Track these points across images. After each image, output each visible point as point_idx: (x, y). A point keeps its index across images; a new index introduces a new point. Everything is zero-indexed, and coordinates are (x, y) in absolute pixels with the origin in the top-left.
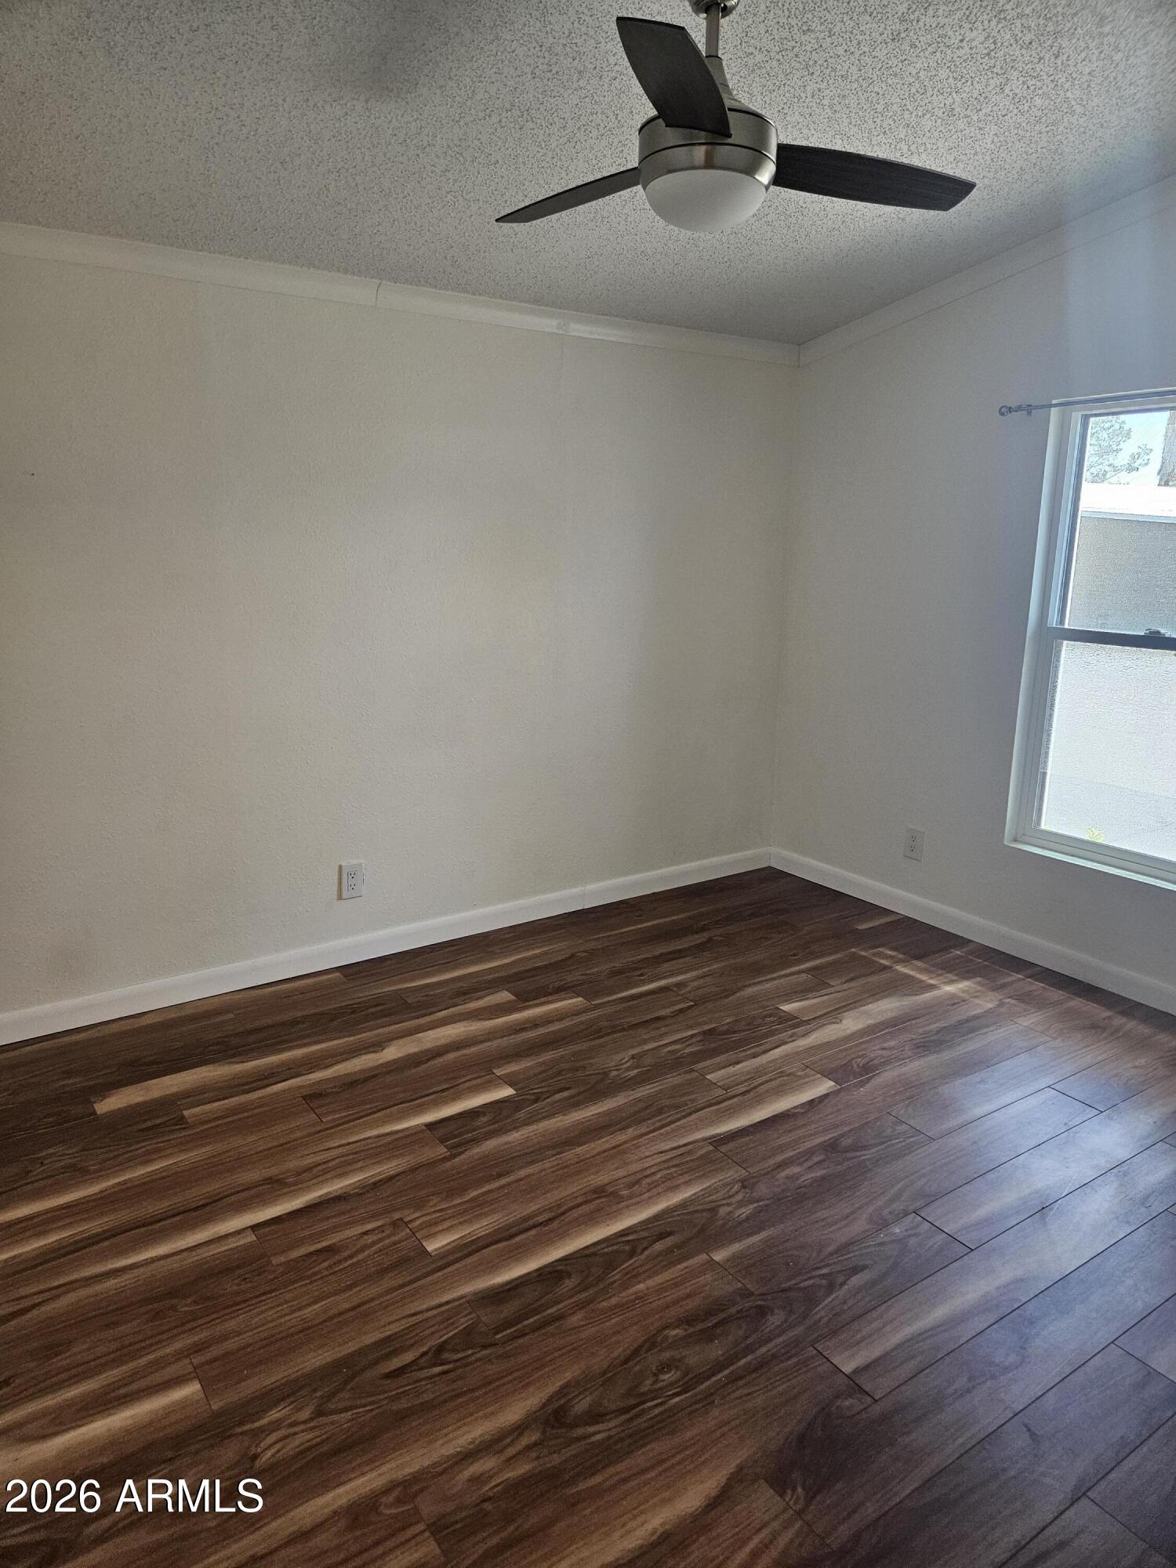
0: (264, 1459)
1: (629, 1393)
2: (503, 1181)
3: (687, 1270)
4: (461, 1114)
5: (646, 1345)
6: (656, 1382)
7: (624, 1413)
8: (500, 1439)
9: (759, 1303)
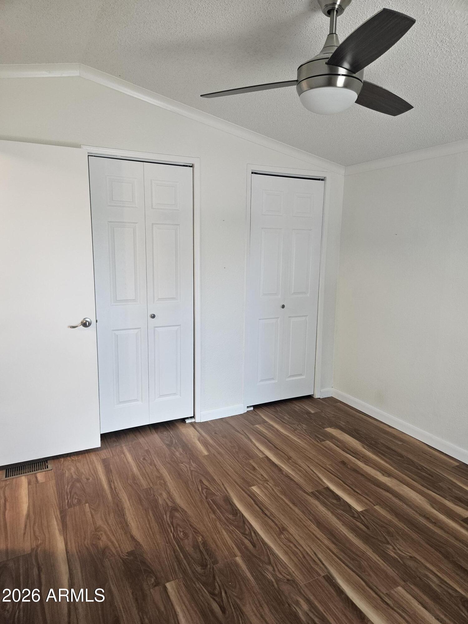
0: (181, 465)
1: (178, 525)
2: (291, 505)
3: (232, 548)
4: (337, 495)
5: (197, 531)
6: (180, 531)
7: (171, 522)
8: (171, 498)
9: (209, 566)
